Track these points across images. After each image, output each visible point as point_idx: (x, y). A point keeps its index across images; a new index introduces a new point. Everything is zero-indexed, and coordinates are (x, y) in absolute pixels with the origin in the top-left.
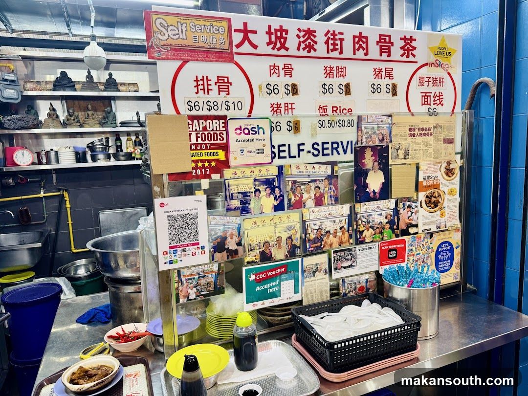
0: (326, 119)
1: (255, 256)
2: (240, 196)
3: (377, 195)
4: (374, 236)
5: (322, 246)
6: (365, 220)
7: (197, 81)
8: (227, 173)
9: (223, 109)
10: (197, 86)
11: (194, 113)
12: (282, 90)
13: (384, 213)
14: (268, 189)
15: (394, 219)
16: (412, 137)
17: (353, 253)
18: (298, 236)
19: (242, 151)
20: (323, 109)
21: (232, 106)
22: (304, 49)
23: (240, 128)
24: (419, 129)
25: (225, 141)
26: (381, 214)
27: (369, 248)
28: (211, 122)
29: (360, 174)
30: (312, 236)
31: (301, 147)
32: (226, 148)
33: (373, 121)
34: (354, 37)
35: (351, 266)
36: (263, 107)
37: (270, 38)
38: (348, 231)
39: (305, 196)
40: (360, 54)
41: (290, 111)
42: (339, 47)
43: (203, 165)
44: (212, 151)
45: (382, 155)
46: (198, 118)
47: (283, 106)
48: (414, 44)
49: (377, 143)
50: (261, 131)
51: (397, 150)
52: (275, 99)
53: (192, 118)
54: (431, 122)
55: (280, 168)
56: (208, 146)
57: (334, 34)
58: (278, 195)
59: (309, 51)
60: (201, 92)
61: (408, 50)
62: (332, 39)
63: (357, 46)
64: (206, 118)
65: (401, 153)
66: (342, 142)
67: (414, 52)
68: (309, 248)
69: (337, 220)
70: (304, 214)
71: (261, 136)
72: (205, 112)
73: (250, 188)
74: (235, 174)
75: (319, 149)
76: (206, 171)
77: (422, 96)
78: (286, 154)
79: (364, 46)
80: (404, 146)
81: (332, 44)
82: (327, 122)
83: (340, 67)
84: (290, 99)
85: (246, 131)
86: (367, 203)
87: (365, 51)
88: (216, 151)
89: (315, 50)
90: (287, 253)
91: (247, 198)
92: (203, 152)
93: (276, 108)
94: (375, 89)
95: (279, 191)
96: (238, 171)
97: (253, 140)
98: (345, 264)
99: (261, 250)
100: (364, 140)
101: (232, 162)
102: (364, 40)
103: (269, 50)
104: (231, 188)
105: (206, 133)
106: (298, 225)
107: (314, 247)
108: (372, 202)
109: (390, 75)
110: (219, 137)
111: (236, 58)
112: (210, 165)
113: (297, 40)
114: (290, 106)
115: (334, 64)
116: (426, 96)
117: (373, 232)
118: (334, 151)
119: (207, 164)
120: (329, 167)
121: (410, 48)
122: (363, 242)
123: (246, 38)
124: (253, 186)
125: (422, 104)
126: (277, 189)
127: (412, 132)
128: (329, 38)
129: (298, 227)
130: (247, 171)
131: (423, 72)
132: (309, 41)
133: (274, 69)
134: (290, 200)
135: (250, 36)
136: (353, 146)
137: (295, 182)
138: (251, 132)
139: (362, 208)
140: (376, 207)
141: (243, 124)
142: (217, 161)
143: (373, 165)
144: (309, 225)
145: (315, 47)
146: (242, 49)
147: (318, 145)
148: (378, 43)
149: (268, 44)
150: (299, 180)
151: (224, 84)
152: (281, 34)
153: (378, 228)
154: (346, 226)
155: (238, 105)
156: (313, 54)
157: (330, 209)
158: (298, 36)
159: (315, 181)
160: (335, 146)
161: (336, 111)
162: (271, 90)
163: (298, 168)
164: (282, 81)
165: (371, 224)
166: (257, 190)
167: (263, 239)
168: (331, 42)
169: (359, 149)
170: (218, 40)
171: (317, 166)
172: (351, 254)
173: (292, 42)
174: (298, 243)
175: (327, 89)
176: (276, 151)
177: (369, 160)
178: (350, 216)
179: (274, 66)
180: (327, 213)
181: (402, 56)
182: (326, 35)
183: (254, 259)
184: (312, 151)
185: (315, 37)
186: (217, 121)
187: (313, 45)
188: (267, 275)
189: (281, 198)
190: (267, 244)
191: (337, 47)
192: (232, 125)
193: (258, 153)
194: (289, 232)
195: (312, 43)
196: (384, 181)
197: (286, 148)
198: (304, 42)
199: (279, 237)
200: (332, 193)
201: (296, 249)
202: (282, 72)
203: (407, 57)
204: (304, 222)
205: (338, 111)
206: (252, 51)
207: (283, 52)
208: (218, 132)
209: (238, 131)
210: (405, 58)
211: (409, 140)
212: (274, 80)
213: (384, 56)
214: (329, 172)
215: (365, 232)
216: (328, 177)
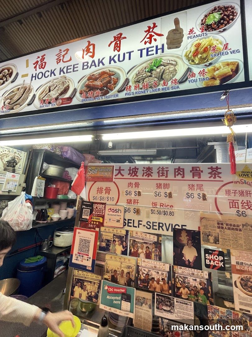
0: (156, 209)
1: (109, 277)
2: (106, 241)
4: (189, 295)
5: (149, 287)
6: (182, 280)
7: (98, 189)
8: (102, 229)
9: (106, 200)
10: (98, 190)
11: (94, 201)
12: (133, 194)
13: (198, 280)
14: (120, 241)
15: (208, 287)
16: (221, 229)
17: (172, 302)
18: (134, 273)
19: (110, 220)
20: (155, 204)
21: (110, 199)
22: (146, 176)
23: (111, 209)
24: (227, 225)
25: (103, 214)
26: (195, 280)
27: (185, 304)
28: (99, 205)
29: (178, 246)
30: (142, 277)
31: (140, 223)
32: (103, 217)
34: (175, 169)
35: (169, 311)
36: (123, 201)
37: (130, 172)
38: (168, 283)
39: (140, 251)
40: (179, 177)
41: (136, 203)
42: (165, 174)
43: (93, 223)
44: (98, 218)
45: (195, 237)
46: (95, 203)
47: (133, 201)
48: (219, 170)
50: (120, 211)
51: (208, 236)
52: (129, 197)
54: (240, 220)
55: (127, 231)
56: (97, 215)
57: (163, 168)
58: (125, 246)
59: (148, 177)
60: (99, 193)
61: (215, 174)
62: (161, 171)
63: (177, 173)
64: (98, 203)
65: (211, 239)
66: (165, 224)
67: (220, 175)
68: (140, 284)
69: (160, 273)
70: (138, 261)
71: (119, 214)
72: (99, 201)
73: (111, 238)
74: (105, 230)
75: (150, 225)
76: (94, 226)
77: (230, 202)
78: (132, 225)
79: (182, 173)
80: (214, 234)
81: (161, 173)
82: (156, 211)
83: (166, 184)
84: (137, 197)
85: (113, 211)
86: (183, 268)
87: (182, 176)
88: (99, 218)
89: (152, 176)
90: (126, 282)
91: (109, 243)
92: (94, 217)
93: (129, 202)
94: (189, 196)
95: (125, 244)
96: (107, 229)
97: (115, 215)
98: (165, 308)
99: (112, 274)
101: (105, 224)
102: (182, 170)
103: (129, 177)
104: (103, 236)
105: (97, 209)
106: (134, 267)
107: (143, 286)
108: (187, 268)
109: (200, 188)
110: (102, 212)
111: (114, 180)
112: (96, 223)
113: (143, 172)
114: (136, 201)
115: (162, 182)
117: (189, 292)
118: (160, 228)
119: (95, 223)
120: (156, 237)
121: (217, 173)
122: (179, 296)
123: (119, 172)
124: (112, 237)
125: (230, 208)
126: (124, 242)
127: (221, 226)
128: (160, 170)
129: (134, 268)
130: (111, 230)
131: (229, 187)
132: (149, 172)
133: (130, 184)
134: (130, 250)
135: (122, 172)
136: (173, 227)
137: (134, 241)
138: (115, 211)
139: (180, 271)
140: (191, 272)
141: (112, 207)
142: (99, 222)
143: (188, 242)
144: (141, 269)
145: (152, 175)
147: (150, 223)
148: (191, 171)
149: (129, 174)
150: (137, 240)
151: (108, 190)
152: (135, 170)
153: (193, 290)
154: (166, 279)
155: (112, 199)
156: (150, 177)
157: (155, 263)
158: (143, 170)
159: (146, 243)
160: (161, 225)
161: (162, 206)
162: (128, 193)
163: (137, 233)
164: (133, 190)
165: (187, 284)
166: (114, 241)
167: (114, 268)
168: (161, 172)
169: (176, 230)
170: (108, 174)
171: (148, 235)
172: (170, 302)
174: (133, 278)
175: (157, 195)
176: (127, 222)
177: (184, 238)
178: (169, 273)
179: (130, 183)
180: (153, 266)
181: (210, 177)
182: (158, 169)
183: (108, 278)
184: (146, 225)
185: (152, 170)
186: (102, 205)
187: (151, 174)
188: (114, 290)
189: (126, 248)
190: (116, 272)
191: (164, 174)
192: (107, 207)
193: (117, 222)
194: (128, 269)
195: (150, 173)
196: (197, 255)
197: (132, 222)
198: (146, 173)
199: (122, 270)
200: (157, 253)
201: (132, 282)
202: (134, 186)
203: (215, 178)
204: (138, 266)
205: (164, 206)
206: (121, 177)
207: (135, 177)
208: (101, 210)
209: (109, 210)
210: (212, 179)
211: (218, 230)
212: (129, 189)
213: (196, 178)
214: (156, 240)
215: (182, 289)
216: (155, 243)
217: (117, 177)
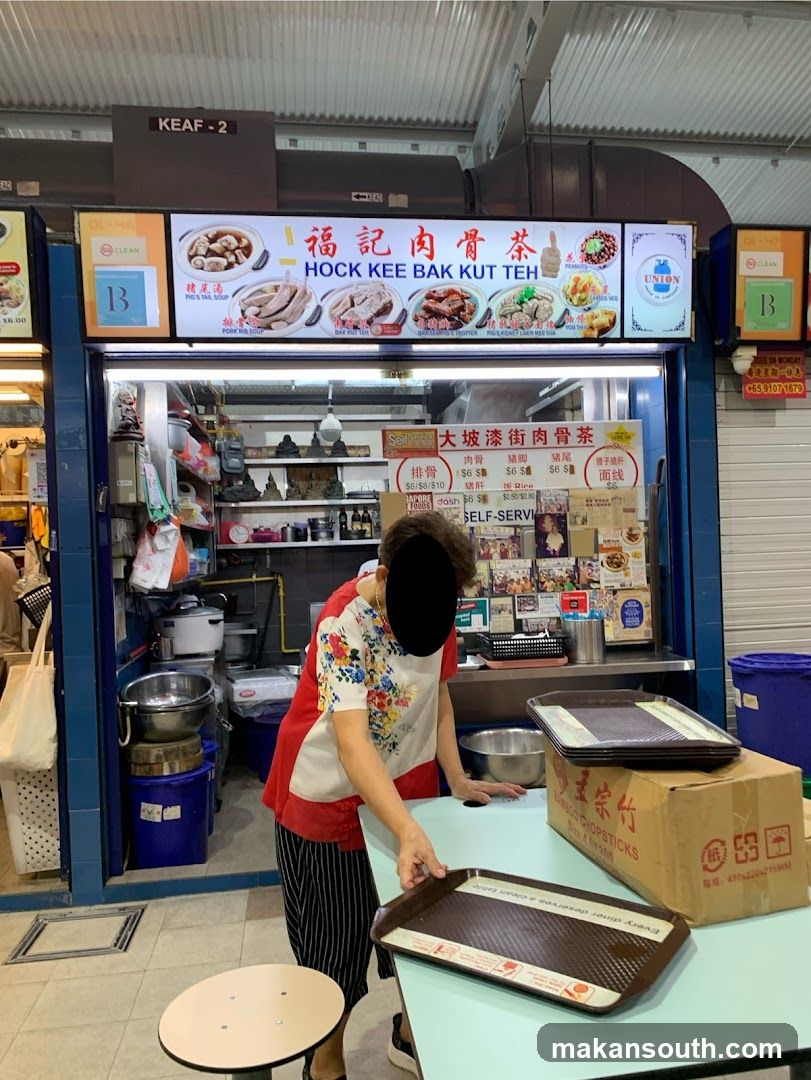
0: (510, 493)
3: (557, 554)
4: (555, 587)
5: (507, 591)
6: (546, 573)
9: (431, 487)
10: (414, 472)
11: (410, 491)
12: (474, 473)
13: (564, 569)
15: (575, 574)
16: (590, 507)
17: (536, 599)
20: (508, 486)
21: (437, 485)
22: (492, 444)
24: (596, 500)
26: (561, 570)
27: (551, 597)
28: (421, 496)
29: (541, 536)
30: (498, 582)
31: (489, 514)
33: (551, 495)
34: (534, 432)
35: (533, 610)
36: (459, 486)
37: (465, 439)
38: (530, 580)
39: (492, 550)
40: (540, 444)
41: (480, 487)
42: (521, 440)
45: (561, 522)
46: (413, 494)
47: (475, 484)
48: (590, 432)
49: (555, 511)
50: (457, 502)
51: (575, 517)
52: (468, 480)
53: (409, 494)
54: (609, 495)
55: (472, 529)
57: (516, 431)
59: (496, 445)
60: (416, 477)
61: (585, 437)
62: (514, 436)
63: (536, 438)
64: (417, 494)
65: (579, 520)
66: (524, 510)
67: (591, 439)
68: (496, 591)
69: (520, 571)
70: (491, 565)
71: (457, 505)
72: (419, 491)
75: (504, 515)
77: (601, 473)
78: (477, 518)
79: (543, 437)
80: (583, 514)
81: (515, 439)
82: (510, 495)
83: (522, 455)
84: (481, 479)
85: (446, 502)
87: (544, 442)
89: (501, 444)
90: (477, 593)
93: (469, 486)
94: (553, 470)
97: (450, 509)
98: (528, 608)
100: (543, 508)
102: (543, 433)
103: (465, 447)
105: (418, 504)
107: (500, 591)
109: (567, 458)
110: (427, 506)
111: (440, 454)
113: (486, 438)
114: (480, 484)
116: (604, 475)
117: (554, 584)
118: (518, 517)
120: (513, 529)
121: (587, 436)
122: (544, 591)
123: (448, 440)
125: (601, 480)
127: (589, 503)
128: (512, 434)
129: (487, 573)
131: (601, 454)
132: (496, 438)
133: (469, 459)
134: (480, 553)
135: (451, 438)
136: (534, 514)
137: (483, 539)
138: (449, 503)
139: (543, 563)
141: (443, 497)
143: (552, 529)
144: (495, 573)
145: (501, 442)
146: (444, 448)
147: (503, 512)
148: (555, 435)
149: (464, 443)
150: (487, 538)
151: (431, 471)
152: (474, 435)
153: (559, 580)
154: (528, 577)
155: (441, 485)
156: (498, 446)
157: (514, 562)
158: (487, 435)
159: (500, 539)
160: (518, 513)
161: (518, 487)
162: (465, 473)
163: (486, 529)
164: (474, 467)
165: (552, 577)
170: (429, 444)
171: (502, 528)
172: (534, 600)
173: (482, 440)
174: (486, 586)
175: (510, 471)
176: (469, 516)
177: (548, 525)
178: (531, 569)
179: (469, 457)
180: (511, 565)
181: (579, 442)
182: (509, 432)
184: (499, 516)
185: (501, 434)
186: (425, 496)
187: (499, 441)
191: (519, 440)
192: (436, 499)
195: (498, 439)
196: (562, 542)
197: (477, 514)
198: (491, 439)
200: (516, 550)
201: (485, 591)
202: (474, 461)
203: (585, 442)
204: (491, 570)
205: (521, 487)
206: (452, 448)
207: (475, 447)
208: (426, 503)
209: (440, 502)
210: (581, 444)
211: (586, 508)
212: (468, 466)
213: (562, 444)
214: (513, 533)
215: (547, 584)
216: (512, 537)
217: (443, 448)
